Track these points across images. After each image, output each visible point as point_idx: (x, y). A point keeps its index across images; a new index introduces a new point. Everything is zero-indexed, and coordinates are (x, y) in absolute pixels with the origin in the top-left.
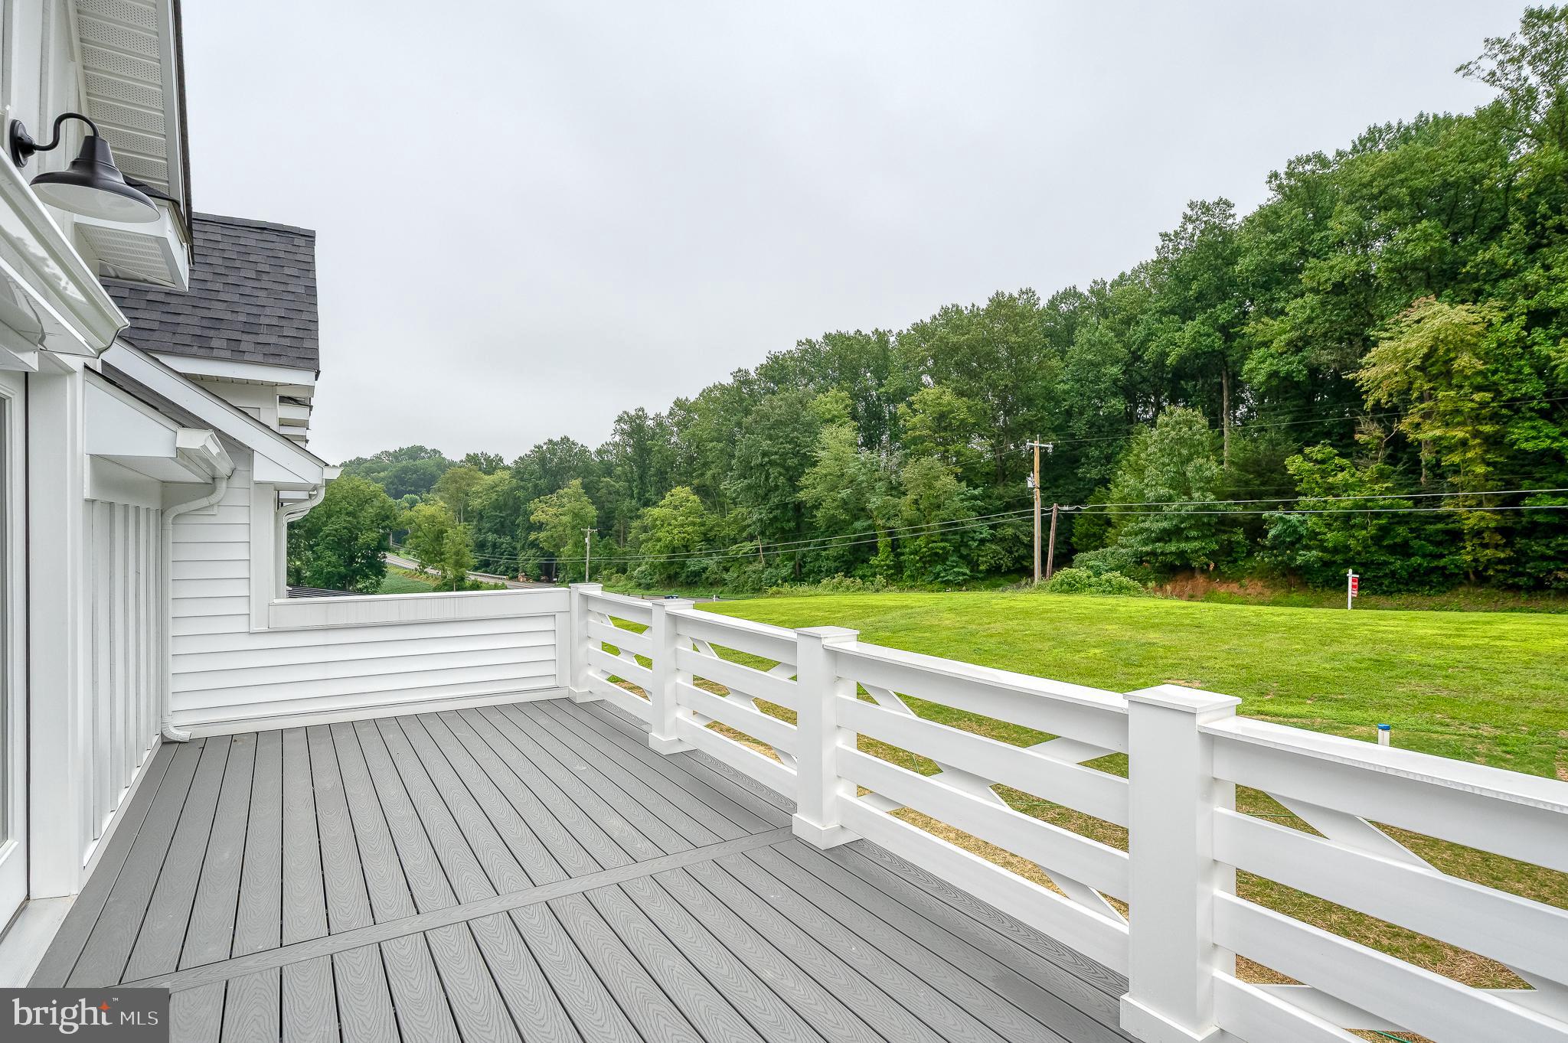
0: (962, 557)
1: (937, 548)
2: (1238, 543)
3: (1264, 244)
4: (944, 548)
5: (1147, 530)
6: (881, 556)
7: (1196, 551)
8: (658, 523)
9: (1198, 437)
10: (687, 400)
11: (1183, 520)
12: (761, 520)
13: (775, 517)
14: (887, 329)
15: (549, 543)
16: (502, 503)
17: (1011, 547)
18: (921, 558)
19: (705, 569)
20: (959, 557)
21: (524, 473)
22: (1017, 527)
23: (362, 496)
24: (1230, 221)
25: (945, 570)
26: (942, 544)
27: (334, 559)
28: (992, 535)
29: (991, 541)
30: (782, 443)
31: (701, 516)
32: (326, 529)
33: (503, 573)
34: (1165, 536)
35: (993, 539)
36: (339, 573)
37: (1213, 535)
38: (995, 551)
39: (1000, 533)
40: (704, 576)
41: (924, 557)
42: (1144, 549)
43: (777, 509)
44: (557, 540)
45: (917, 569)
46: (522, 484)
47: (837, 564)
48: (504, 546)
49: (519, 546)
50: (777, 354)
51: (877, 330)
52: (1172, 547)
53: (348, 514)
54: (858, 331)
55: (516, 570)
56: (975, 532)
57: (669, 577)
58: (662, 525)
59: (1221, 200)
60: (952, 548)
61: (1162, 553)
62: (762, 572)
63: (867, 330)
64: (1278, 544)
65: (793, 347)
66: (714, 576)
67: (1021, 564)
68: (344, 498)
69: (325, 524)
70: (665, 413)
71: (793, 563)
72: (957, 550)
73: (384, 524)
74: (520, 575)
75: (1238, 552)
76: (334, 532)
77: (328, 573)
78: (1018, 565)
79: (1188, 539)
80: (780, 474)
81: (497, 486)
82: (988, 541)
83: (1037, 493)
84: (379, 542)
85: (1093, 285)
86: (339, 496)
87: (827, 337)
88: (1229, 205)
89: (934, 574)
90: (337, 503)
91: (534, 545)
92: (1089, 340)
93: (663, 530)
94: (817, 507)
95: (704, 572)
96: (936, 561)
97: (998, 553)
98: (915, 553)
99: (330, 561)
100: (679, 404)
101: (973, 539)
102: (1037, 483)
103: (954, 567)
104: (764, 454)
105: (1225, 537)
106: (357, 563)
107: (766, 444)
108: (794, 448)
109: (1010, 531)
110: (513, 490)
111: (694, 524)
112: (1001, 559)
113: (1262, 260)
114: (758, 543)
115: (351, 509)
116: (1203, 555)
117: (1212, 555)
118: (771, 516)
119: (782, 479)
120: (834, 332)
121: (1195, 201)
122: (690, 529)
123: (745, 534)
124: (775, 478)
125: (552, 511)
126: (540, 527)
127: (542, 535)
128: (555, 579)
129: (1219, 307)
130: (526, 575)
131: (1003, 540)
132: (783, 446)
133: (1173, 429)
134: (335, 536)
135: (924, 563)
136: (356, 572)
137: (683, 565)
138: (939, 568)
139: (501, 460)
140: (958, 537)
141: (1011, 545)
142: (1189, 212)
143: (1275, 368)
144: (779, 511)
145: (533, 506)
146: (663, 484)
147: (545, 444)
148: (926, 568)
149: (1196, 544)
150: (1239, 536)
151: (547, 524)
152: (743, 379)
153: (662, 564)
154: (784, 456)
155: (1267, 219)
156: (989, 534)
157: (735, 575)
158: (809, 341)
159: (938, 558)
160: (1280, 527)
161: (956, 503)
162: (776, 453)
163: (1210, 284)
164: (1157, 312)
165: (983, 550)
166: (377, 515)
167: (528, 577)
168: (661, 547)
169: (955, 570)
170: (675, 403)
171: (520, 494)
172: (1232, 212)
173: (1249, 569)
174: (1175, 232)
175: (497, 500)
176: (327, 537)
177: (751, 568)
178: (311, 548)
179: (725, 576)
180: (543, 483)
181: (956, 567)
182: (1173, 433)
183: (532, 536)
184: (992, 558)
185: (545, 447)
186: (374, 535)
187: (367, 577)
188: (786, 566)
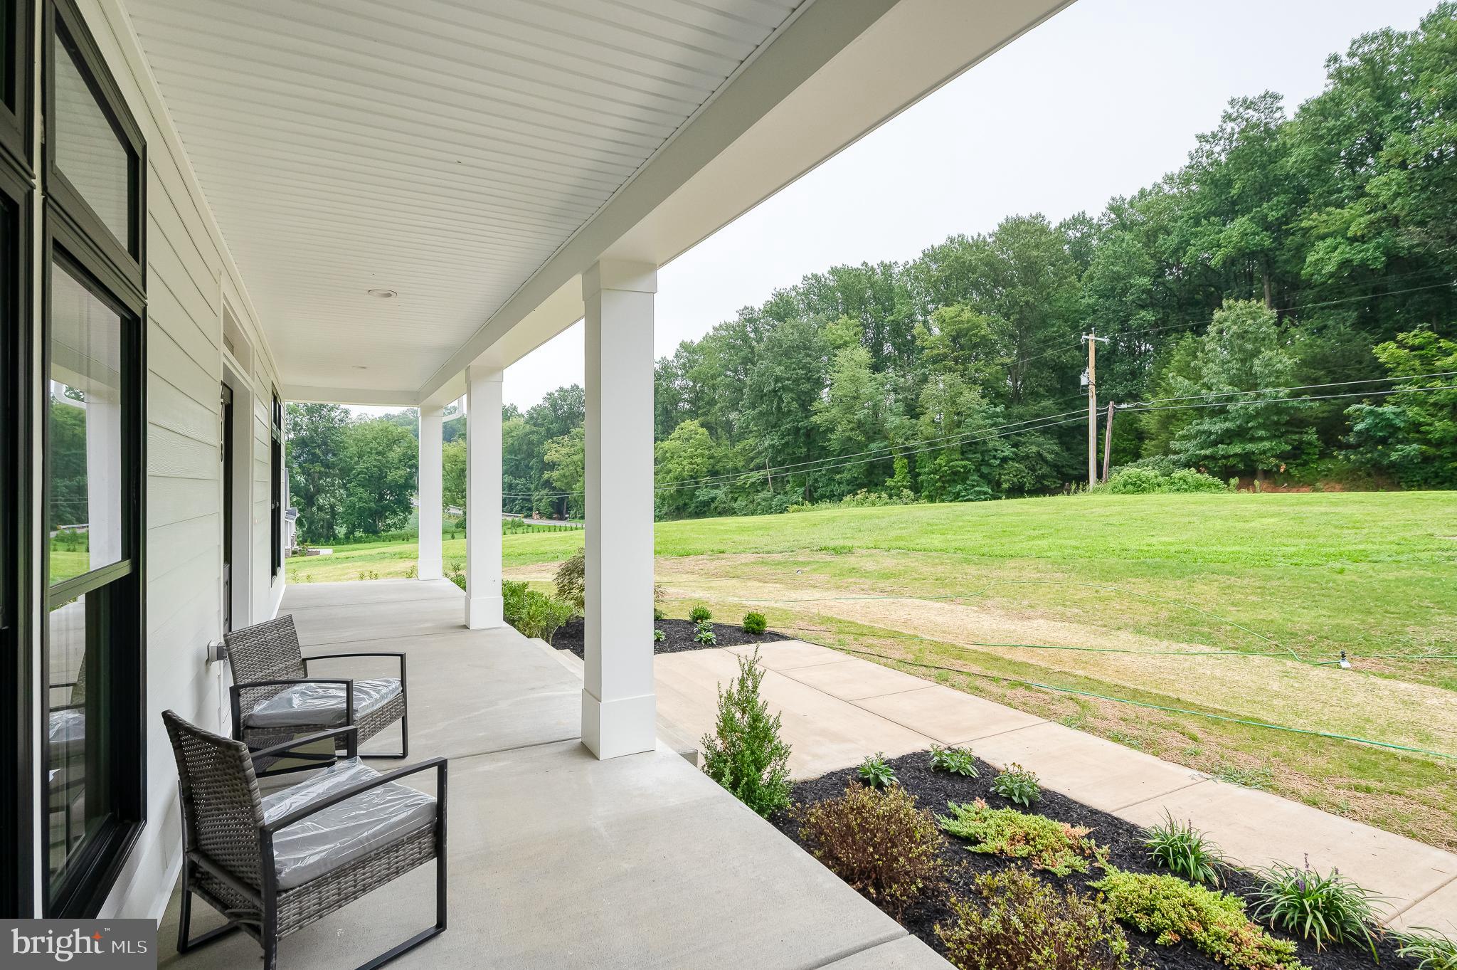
0: (982, 476)
1: (957, 466)
2: (1310, 443)
3: (1325, 131)
4: (964, 467)
5: (1204, 432)
6: (897, 477)
7: (1264, 452)
8: (668, 455)
9: (1264, 329)
10: (691, 342)
11: (1250, 418)
12: (773, 446)
13: (787, 443)
14: (893, 261)
15: (562, 481)
16: (517, 448)
17: (1033, 466)
18: (941, 477)
19: (713, 499)
20: (980, 476)
21: (537, 419)
22: (1039, 445)
23: (390, 437)
24: (1278, 115)
25: (966, 490)
26: (964, 463)
27: (365, 495)
28: (1014, 453)
29: (1012, 459)
30: (794, 369)
31: (709, 448)
32: (359, 468)
33: (519, 512)
34: (1228, 437)
35: (1017, 458)
36: (370, 509)
37: (1282, 435)
38: (1018, 470)
39: (1023, 451)
40: (713, 505)
41: (944, 476)
42: (1203, 452)
43: (789, 435)
44: (569, 479)
45: (937, 489)
46: (535, 429)
47: (849, 487)
48: (519, 487)
49: (532, 487)
50: (782, 291)
51: (882, 262)
52: (1237, 449)
53: (378, 453)
54: (864, 263)
55: (531, 509)
56: (996, 450)
57: (678, 508)
58: (672, 457)
59: (1267, 93)
60: (974, 467)
61: (1224, 457)
62: (771, 499)
63: (874, 262)
64: (1367, 438)
65: (799, 282)
66: (723, 506)
67: (1042, 484)
68: (375, 439)
69: (357, 463)
70: (670, 357)
71: (803, 489)
72: (978, 470)
73: (410, 463)
74: (534, 513)
75: (1309, 454)
76: (365, 470)
77: (360, 508)
78: (1038, 485)
79: (1253, 440)
80: (793, 399)
81: (512, 431)
82: (1010, 459)
83: (1092, 389)
84: (406, 480)
85: (1111, 202)
86: (370, 437)
87: (834, 271)
88: (1276, 97)
89: (954, 493)
90: (367, 444)
91: (547, 483)
92: (1115, 252)
93: (673, 462)
94: (832, 430)
95: (713, 502)
96: (954, 481)
97: (1021, 471)
98: (935, 472)
99: (361, 498)
100: (684, 346)
101: (995, 457)
102: (1093, 380)
103: (974, 486)
104: (777, 380)
105: (1296, 437)
106: (386, 500)
107: (779, 370)
108: (806, 374)
109: (1034, 449)
110: (527, 435)
111: (702, 455)
112: (1024, 477)
113: (1319, 150)
114: (767, 473)
115: (380, 448)
116: (1272, 456)
117: (1283, 456)
118: (783, 441)
119: (795, 405)
120: (839, 266)
121: (1236, 97)
122: (699, 460)
123: (752, 466)
124: (788, 403)
125: (564, 451)
126: (552, 466)
127: (555, 474)
128: (567, 516)
129: (1265, 205)
130: (539, 513)
131: (1027, 457)
132: (795, 372)
133: (1235, 323)
134: (366, 474)
135: (943, 482)
136: (386, 508)
137: (693, 496)
138: (959, 487)
139: (515, 409)
140: (978, 455)
141: (1033, 463)
142: (1230, 111)
143: (1347, 256)
144: (791, 437)
145: (546, 447)
146: (669, 423)
147: (557, 391)
148: (945, 487)
149: (1267, 444)
150: (1312, 436)
151: (559, 465)
152: (749, 317)
153: (671, 495)
154: (796, 381)
155: (1322, 109)
156: (1011, 452)
157: (744, 504)
158: (815, 276)
159: (957, 477)
160: (1369, 421)
161: (978, 420)
162: (788, 379)
163: (1255, 182)
164: (1191, 218)
165: (1005, 469)
166: (404, 454)
167: (541, 515)
168: (671, 479)
169: (977, 489)
170: (681, 345)
171: (534, 437)
172: (1279, 105)
173: (1324, 471)
174: (1213, 133)
175: (513, 444)
176: (359, 474)
177: (762, 495)
178: (344, 486)
179: (735, 505)
180: (555, 427)
181: (978, 486)
182: (1234, 328)
183: (546, 475)
184: (1015, 476)
185: (556, 395)
186: (401, 472)
187: (395, 513)
188: (796, 492)
